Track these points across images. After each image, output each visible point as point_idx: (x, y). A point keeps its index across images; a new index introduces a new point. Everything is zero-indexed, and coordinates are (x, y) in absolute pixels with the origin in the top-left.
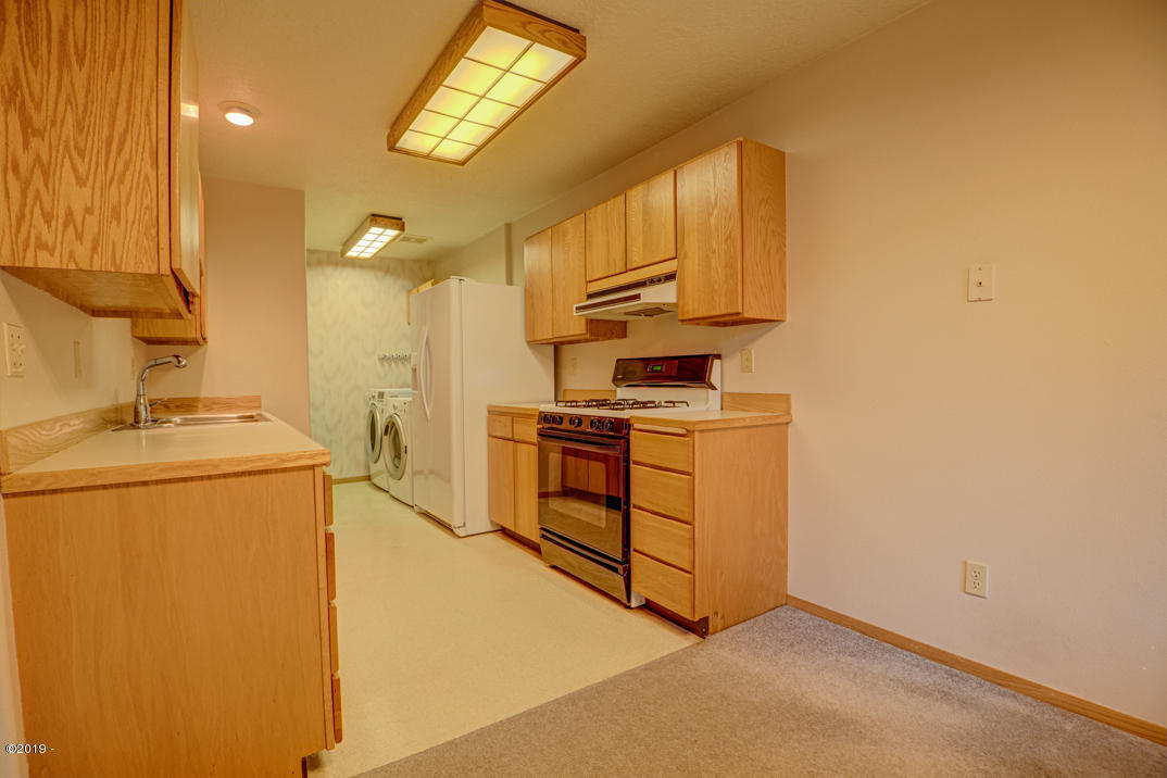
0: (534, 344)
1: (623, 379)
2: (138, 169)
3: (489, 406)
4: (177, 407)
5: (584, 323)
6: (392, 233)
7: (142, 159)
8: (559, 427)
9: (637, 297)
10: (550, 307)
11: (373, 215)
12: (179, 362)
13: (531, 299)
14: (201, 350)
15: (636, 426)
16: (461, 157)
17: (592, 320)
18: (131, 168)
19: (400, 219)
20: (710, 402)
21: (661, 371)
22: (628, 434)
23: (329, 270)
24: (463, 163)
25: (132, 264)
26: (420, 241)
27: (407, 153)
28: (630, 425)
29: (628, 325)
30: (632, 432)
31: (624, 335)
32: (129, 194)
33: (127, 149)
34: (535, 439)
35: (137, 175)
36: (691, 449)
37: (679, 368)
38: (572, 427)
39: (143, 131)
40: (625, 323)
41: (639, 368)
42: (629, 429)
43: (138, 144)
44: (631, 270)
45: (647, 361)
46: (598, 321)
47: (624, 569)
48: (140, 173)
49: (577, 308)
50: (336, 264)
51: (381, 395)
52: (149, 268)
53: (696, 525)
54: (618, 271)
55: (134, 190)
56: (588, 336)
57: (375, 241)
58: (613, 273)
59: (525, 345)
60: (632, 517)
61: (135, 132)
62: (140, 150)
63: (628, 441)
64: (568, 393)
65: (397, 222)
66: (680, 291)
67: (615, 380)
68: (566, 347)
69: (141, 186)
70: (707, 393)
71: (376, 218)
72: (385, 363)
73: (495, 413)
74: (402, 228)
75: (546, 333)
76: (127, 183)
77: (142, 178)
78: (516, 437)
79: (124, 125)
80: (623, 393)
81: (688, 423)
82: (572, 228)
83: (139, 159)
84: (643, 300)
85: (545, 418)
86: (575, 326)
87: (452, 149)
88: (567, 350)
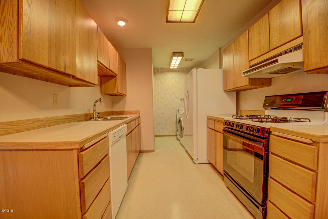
0: (228, 91)
1: (269, 106)
2: (8, 19)
3: (207, 116)
4: (119, 113)
5: (248, 80)
6: (181, 58)
7: (9, 15)
8: (232, 127)
9: (277, 61)
10: (233, 76)
11: (174, 53)
12: (100, 101)
13: (226, 74)
14: (125, 97)
15: (273, 133)
16: (193, 19)
17: (252, 78)
18: (6, 19)
19: (182, 53)
20: (326, 120)
21: (291, 101)
22: (269, 136)
23: (166, 73)
24: (194, 22)
25: (6, 59)
26: (191, 60)
27: (173, 22)
28: (270, 132)
29: (272, 80)
30: (271, 136)
31: (270, 84)
32: (5, 30)
33: (4, 12)
34: (222, 131)
35: (7, 22)
36: (316, 155)
37: (304, 99)
38: (238, 129)
39: (10, 3)
40: (271, 79)
41: (278, 100)
42: (269, 134)
43: (8, 9)
44: (273, 50)
45: (283, 97)
46: (255, 78)
47: (263, 209)
48: (9, 21)
49: (244, 73)
50: (168, 71)
51: (179, 110)
52: (11, 60)
53: (317, 205)
54: (265, 52)
55: (6, 28)
56: (250, 87)
57: (176, 62)
58: (263, 53)
59: (223, 92)
60: (269, 183)
61: (7, 4)
62: (9, 11)
63: (268, 141)
64: (243, 112)
65: (181, 54)
66: (305, 55)
67: (264, 106)
68: (242, 92)
69: (9, 26)
70: (325, 114)
71: (175, 54)
72: (182, 101)
73: (210, 119)
74: (183, 56)
75: (231, 86)
76: (4, 27)
77: (9, 23)
78: (216, 129)
79: (3, 3)
80: (269, 112)
81: (313, 136)
82: (243, 39)
83: (8, 15)
84: (279, 62)
85: (226, 123)
86: (243, 82)
87: (188, 16)
88: (242, 94)
